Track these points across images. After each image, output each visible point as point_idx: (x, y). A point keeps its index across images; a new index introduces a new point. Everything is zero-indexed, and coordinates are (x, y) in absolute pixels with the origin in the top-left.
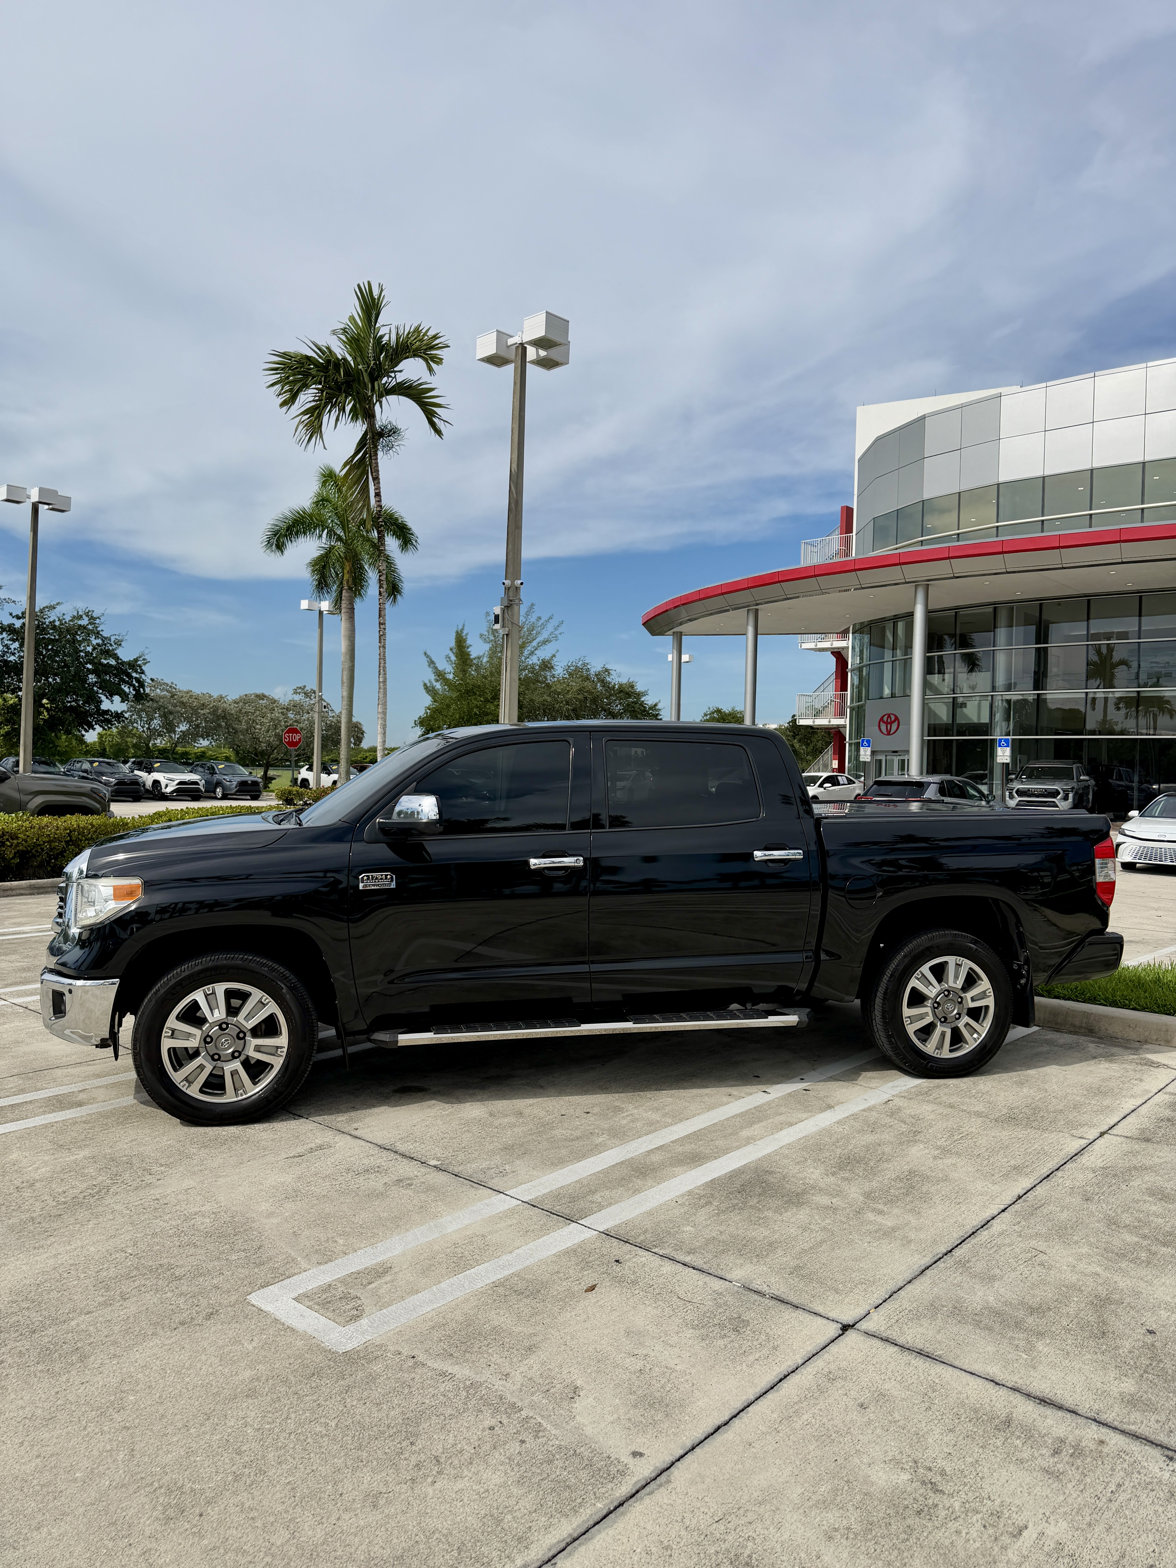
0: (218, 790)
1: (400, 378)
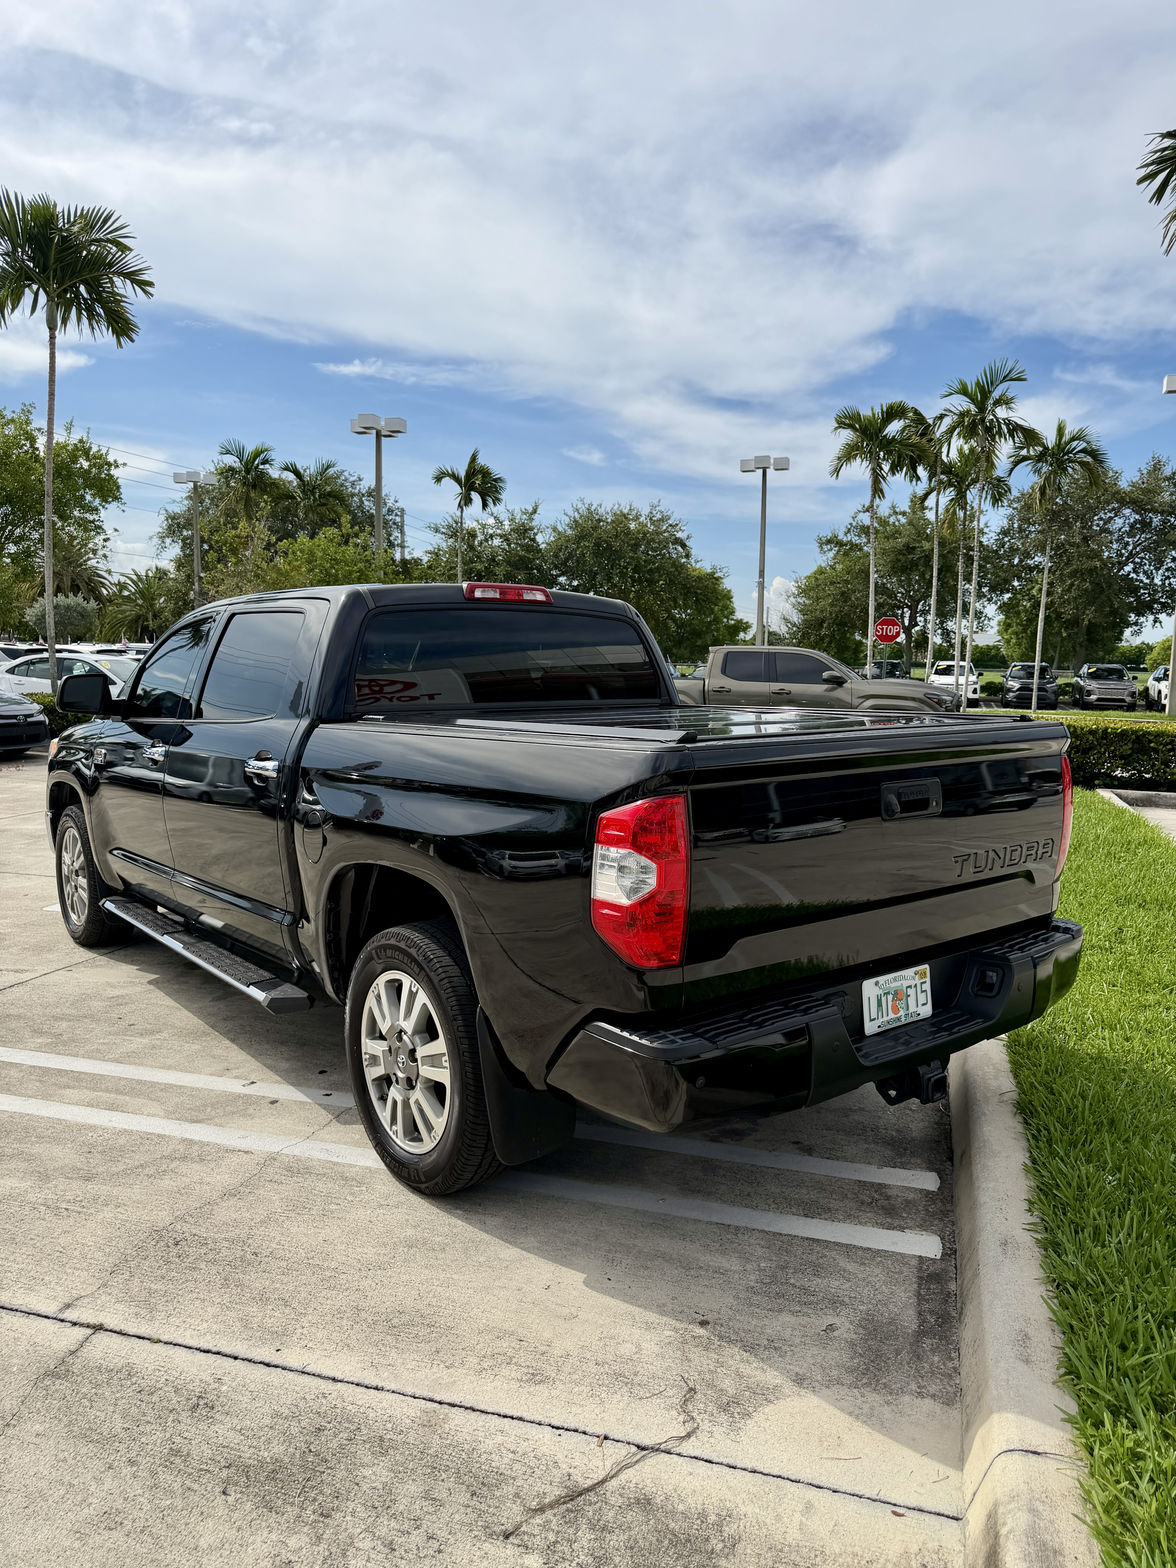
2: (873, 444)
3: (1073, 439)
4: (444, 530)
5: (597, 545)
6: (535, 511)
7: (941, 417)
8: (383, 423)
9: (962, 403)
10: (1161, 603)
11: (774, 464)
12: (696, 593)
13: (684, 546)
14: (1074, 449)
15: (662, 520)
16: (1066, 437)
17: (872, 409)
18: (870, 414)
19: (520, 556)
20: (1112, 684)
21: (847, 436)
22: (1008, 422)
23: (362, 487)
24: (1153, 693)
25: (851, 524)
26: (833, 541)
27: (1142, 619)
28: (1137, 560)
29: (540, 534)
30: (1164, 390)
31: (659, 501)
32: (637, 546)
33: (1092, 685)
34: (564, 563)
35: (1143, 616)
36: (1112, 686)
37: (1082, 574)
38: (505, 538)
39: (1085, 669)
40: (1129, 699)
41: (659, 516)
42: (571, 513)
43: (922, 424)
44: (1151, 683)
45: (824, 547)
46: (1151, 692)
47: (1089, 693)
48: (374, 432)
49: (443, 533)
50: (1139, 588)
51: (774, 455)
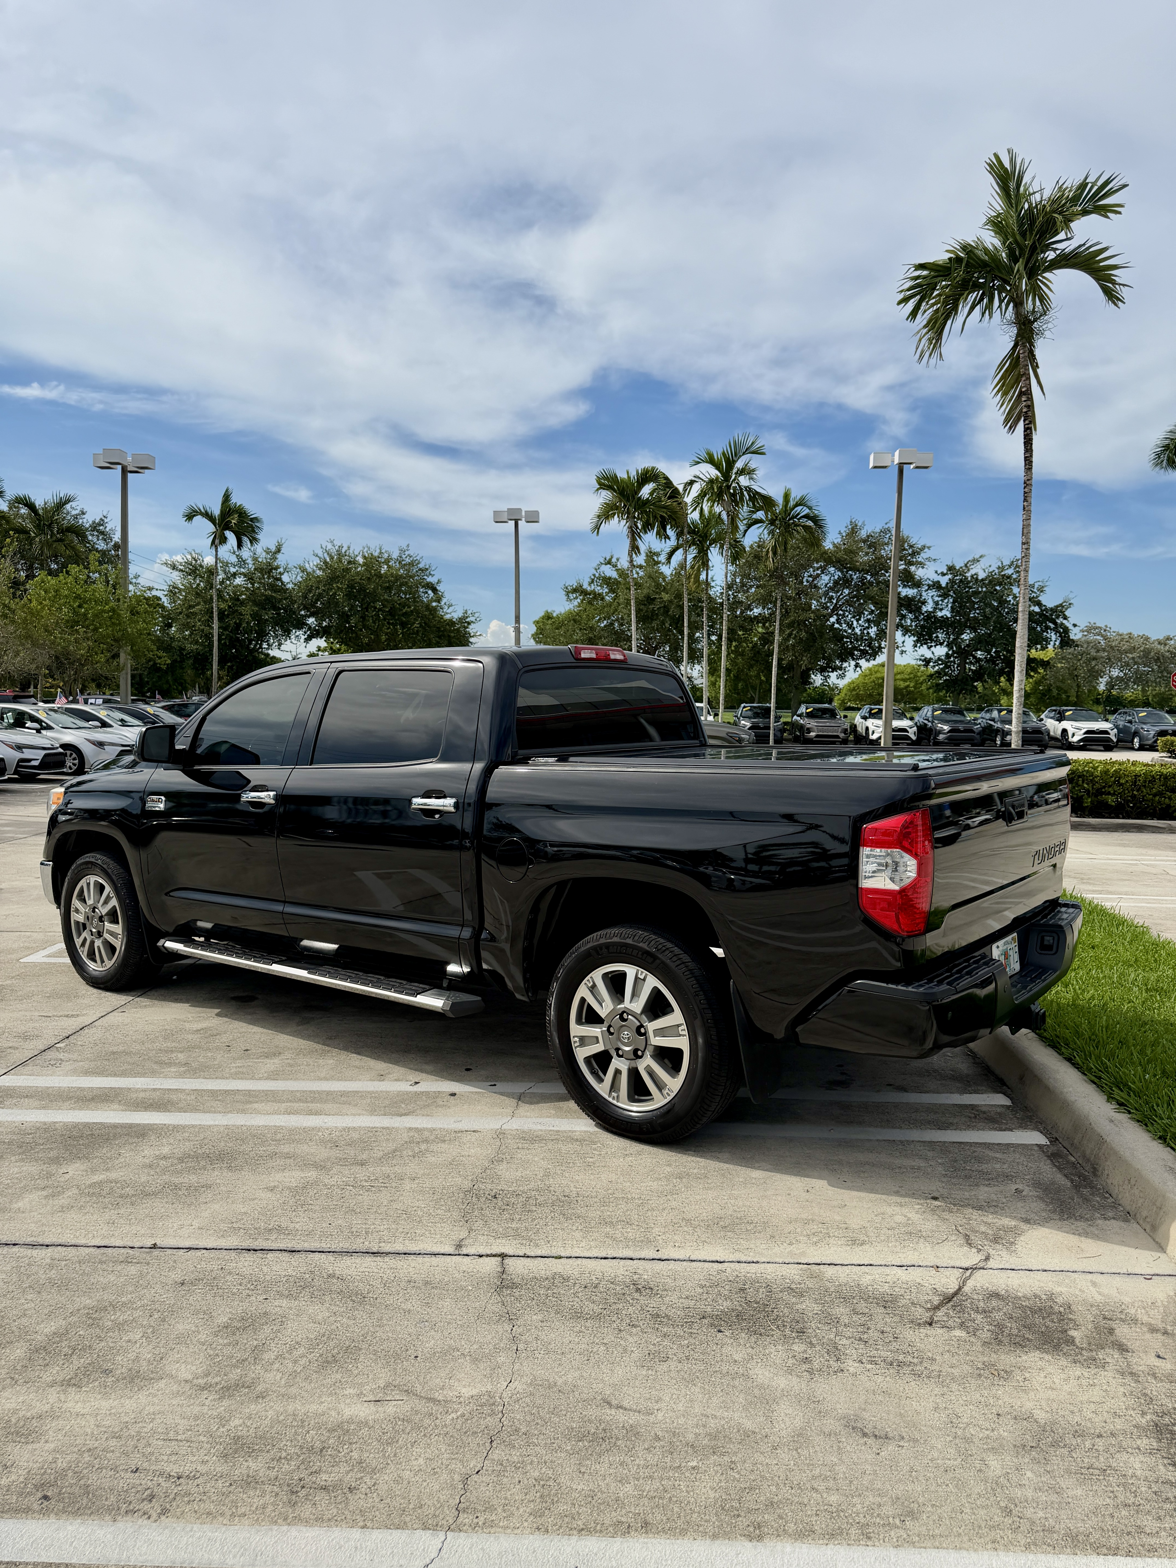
0: (1136, 740)
1: (1068, 246)
2: (630, 505)
3: (797, 505)
4: (182, 567)
5: (351, 586)
6: (278, 550)
7: (691, 483)
8: (130, 459)
9: (710, 472)
10: (860, 650)
11: (526, 517)
12: (449, 636)
13: (435, 590)
14: (798, 514)
15: (412, 564)
16: (792, 503)
17: (628, 473)
18: (625, 476)
19: (265, 595)
20: (826, 722)
21: (606, 496)
22: (749, 489)
23: (85, 521)
24: (861, 729)
25: (594, 575)
26: (578, 590)
27: (845, 665)
28: (841, 612)
29: (286, 574)
30: (871, 465)
31: (408, 546)
32: (389, 589)
33: (811, 723)
34: (313, 605)
35: (846, 661)
36: (828, 724)
37: (799, 625)
38: (249, 577)
39: (803, 709)
40: (842, 735)
41: (408, 560)
42: (320, 554)
43: (670, 488)
44: (858, 720)
45: (570, 595)
46: (859, 729)
47: (809, 730)
48: (120, 467)
49: (181, 571)
50: (844, 637)
51: (525, 508)
